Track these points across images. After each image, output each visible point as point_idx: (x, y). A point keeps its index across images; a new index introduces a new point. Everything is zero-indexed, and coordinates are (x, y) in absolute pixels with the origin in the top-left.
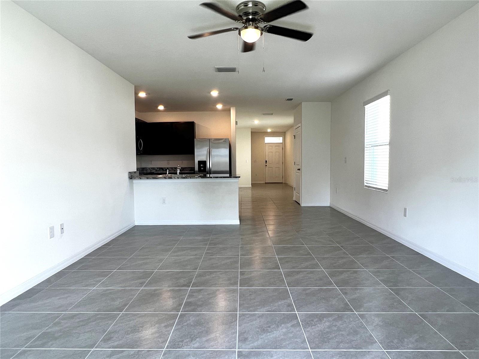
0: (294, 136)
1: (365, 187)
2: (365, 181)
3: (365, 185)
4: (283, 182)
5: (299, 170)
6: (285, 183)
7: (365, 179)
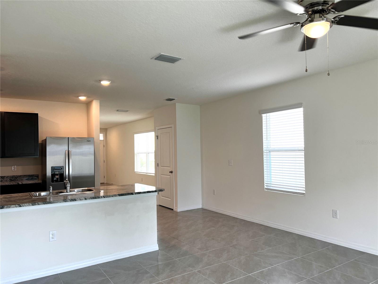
0: (157, 136)
1: (265, 190)
2: (265, 184)
3: (265, 188)
4: (105, 183)
5: (171, 172)
6: (107, 183)
7: (265, 182)
